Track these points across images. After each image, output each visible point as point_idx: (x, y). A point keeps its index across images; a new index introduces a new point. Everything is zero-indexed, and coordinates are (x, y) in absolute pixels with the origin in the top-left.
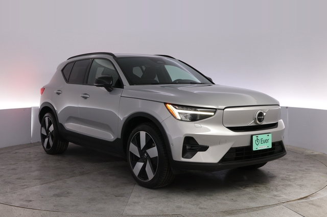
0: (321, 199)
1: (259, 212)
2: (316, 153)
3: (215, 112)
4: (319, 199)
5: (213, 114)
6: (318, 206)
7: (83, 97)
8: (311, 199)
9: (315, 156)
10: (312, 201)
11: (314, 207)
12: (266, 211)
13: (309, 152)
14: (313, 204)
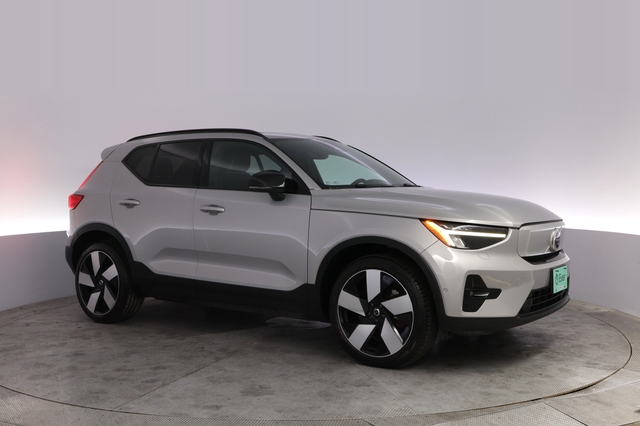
0: (613, 392)
1: (502, 414)
2: (602, 310)
3: (506, 233)
4: (608, 391)
5: (503, 236)
6: (607, 404)
7: (207, 211)
8: (594, 391)
9: (602, 315)
10: (596, 395)
11: (600, 405)
12: (514, 412)
13: (591, 308)
14: (597, 401)
